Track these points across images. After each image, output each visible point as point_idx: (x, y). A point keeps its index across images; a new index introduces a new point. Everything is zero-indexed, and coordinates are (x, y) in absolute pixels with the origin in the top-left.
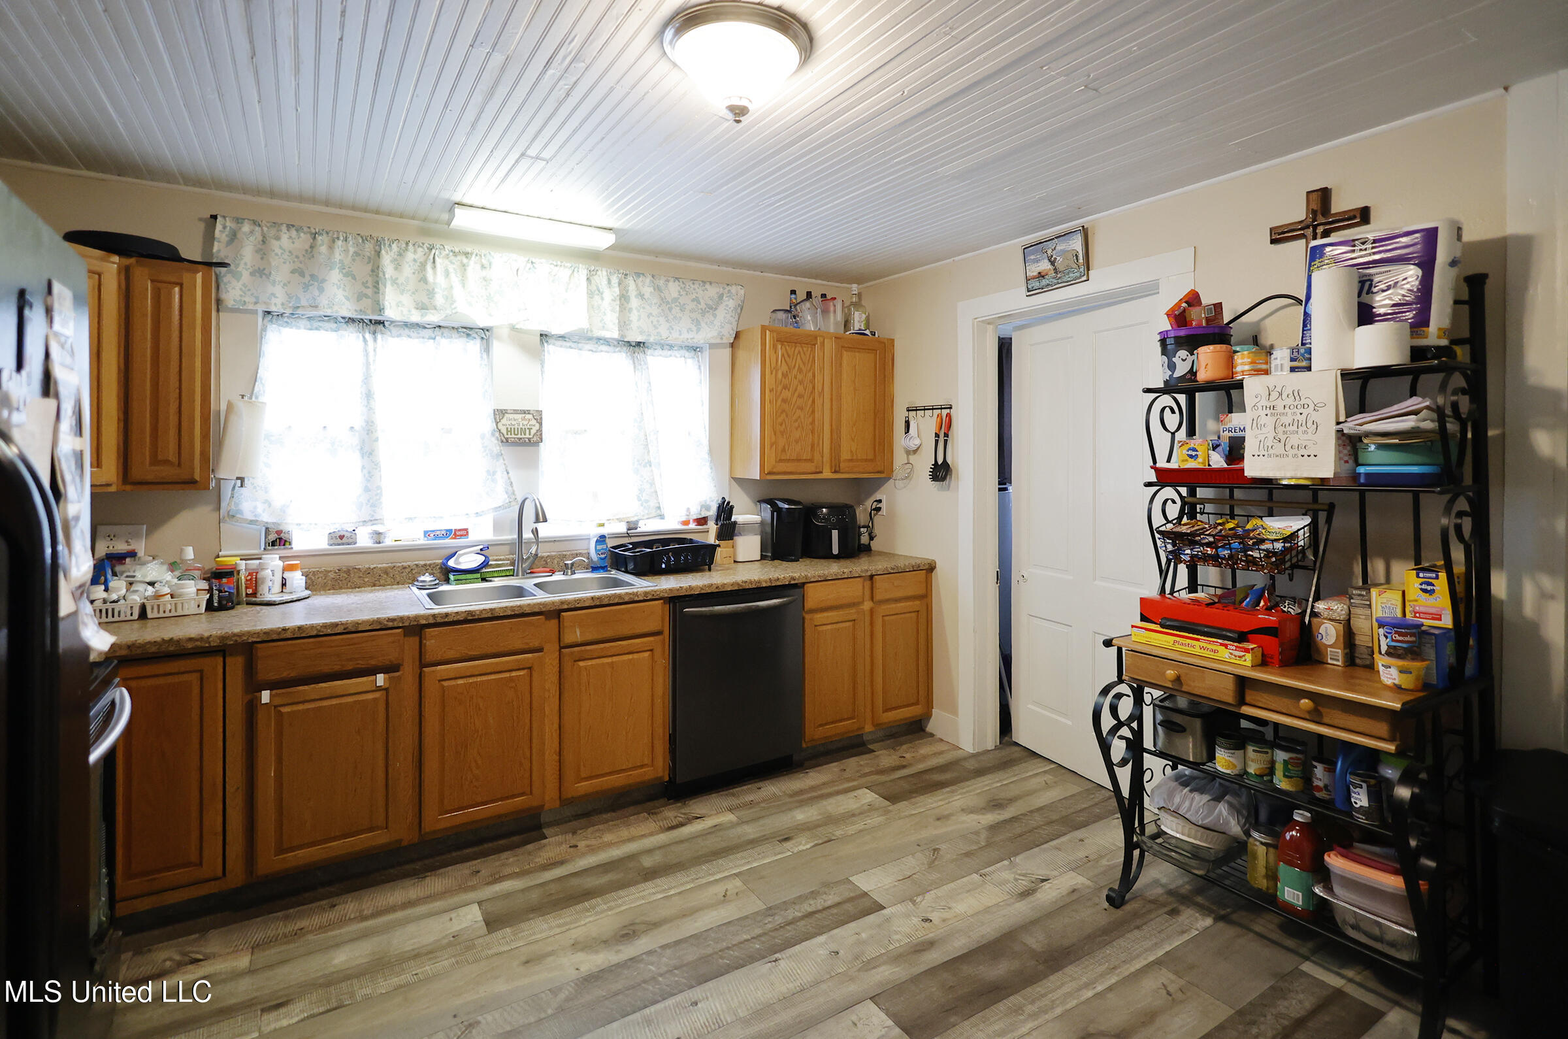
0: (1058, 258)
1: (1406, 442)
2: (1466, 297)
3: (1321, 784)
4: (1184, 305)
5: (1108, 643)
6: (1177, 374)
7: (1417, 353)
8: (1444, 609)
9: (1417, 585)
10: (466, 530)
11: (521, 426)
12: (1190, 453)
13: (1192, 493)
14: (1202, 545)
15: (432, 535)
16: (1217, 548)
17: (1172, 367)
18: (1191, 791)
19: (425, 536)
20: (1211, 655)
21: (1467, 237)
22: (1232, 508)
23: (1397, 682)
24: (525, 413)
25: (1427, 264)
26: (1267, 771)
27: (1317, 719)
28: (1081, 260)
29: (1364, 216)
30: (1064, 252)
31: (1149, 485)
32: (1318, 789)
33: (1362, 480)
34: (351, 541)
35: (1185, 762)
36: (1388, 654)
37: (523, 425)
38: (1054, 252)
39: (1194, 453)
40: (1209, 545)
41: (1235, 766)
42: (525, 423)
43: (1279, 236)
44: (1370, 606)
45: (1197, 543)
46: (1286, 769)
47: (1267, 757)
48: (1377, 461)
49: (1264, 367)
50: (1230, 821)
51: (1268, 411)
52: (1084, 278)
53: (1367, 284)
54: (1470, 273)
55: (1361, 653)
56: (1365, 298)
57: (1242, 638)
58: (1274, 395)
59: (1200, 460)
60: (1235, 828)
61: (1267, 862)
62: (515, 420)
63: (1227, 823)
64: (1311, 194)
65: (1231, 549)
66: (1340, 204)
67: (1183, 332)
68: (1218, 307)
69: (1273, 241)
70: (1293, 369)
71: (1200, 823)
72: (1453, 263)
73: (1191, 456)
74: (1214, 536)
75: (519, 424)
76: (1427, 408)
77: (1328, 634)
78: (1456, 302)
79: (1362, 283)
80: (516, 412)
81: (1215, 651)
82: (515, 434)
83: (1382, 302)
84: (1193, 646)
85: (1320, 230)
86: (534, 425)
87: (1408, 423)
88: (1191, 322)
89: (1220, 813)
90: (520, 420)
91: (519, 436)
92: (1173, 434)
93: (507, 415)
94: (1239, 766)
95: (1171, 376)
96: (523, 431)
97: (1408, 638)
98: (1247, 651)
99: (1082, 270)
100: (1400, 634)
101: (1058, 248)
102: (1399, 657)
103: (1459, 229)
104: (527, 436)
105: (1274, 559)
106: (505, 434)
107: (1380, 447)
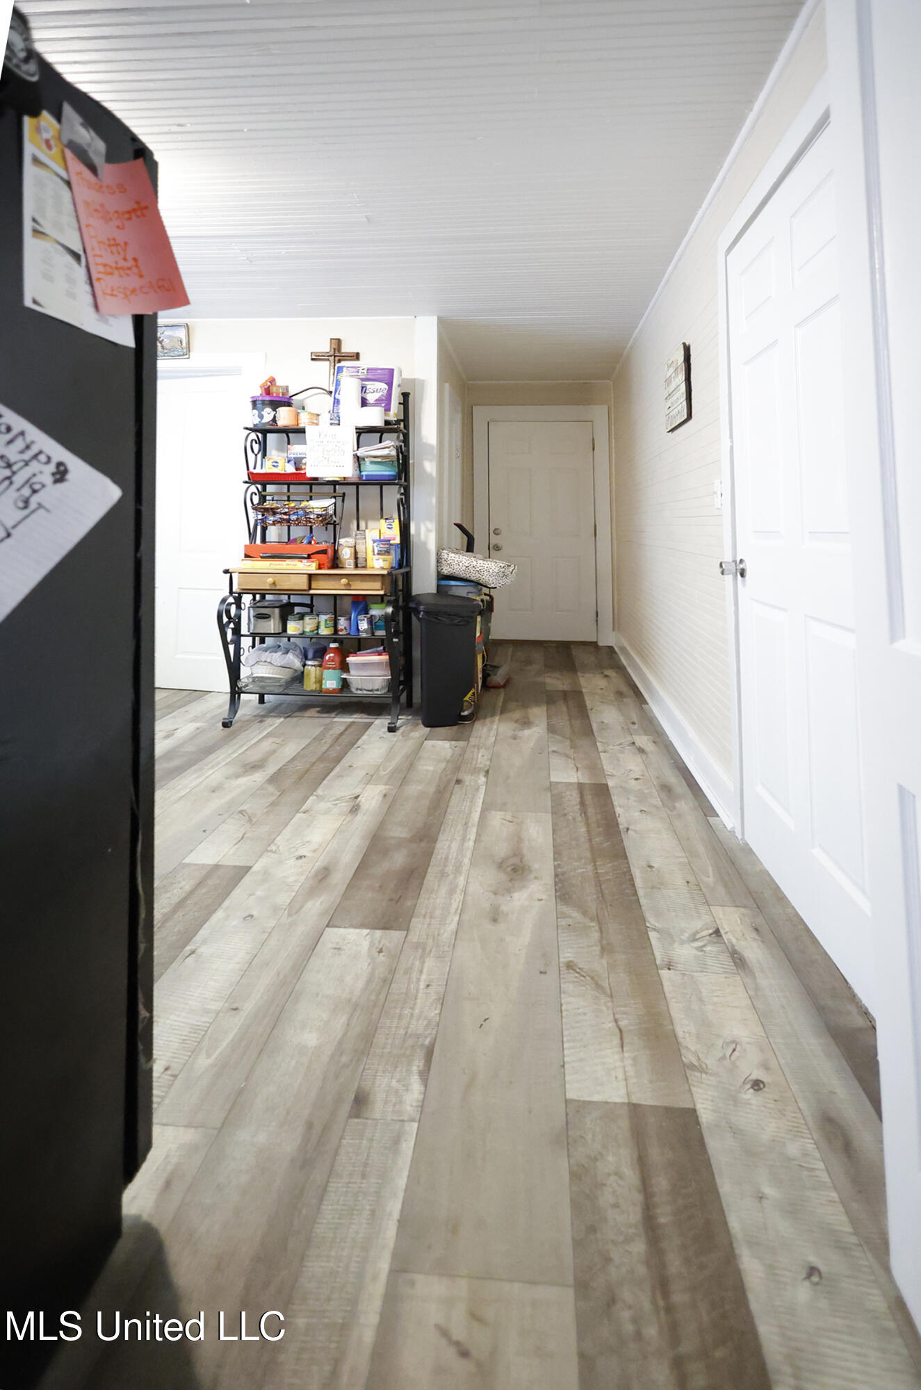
0: (165, 340)
1: (383, 461)
2: (402, 402)
3: (343, 627)
4: (269, 384)
5: (226, 572)
6: (264, 421)
7: (387, 423)
8: (396, 535)
9: (386, 527)
12: (274, 464)
13: (264, 489)
14: (281, 514)
16: (289, 515)
17: (261, 417)
18: (270, 653)
20: (293, 567)
21: (403, 376)
22: (289, 497)
23: (382, 566)
25: (390, 384)
26: (316, 628)
27: (349, 588)
28: (184, 345)
29: (357, 356)
30: (169, 337)
31: (246, 482)
32: (342, 630)
33: (364, 478)
35: (270, 635)
36: (378, 554)
38: (162, 335)
39: (276, 464)
40: (285, 514)
41: (299, 629)
43: (316, 358)
44: (365, 538)
45: (277, 513)
46: (326, 624)
47: (316, 621)
48: (370, 469)
49: (315, 421)
50: (294, 661)
51: (319, 444)
52: (187, 356)
53: (364, 389)
54: (405, 391)
55: (360, 561)
56: (364, 396)
57: (309, 557)
58: (322, 436)
59: (280, 468)
60: (297, 663)
61: (316, 675)
63: (293, 662)
64: (333, 341)
65: (298, 515)
66: (346, 349)
67: (268, 398)
68: (287, 388)
69: (312, 359)
70: (331, 424)
71: (279, 665)
72: (399, 386)
73: (274, 466)
74: (288, 509)
76: (393, 446)
77: (346, 554)
78: (400, 403)
79: (363, 388)
81: (295, 565)
83: (371, 398)
84: (282, 565)
85: (337, 358)
87: (385, 452)
88: (273, 394)
89: (289, 658)
92: (256, 455)
94: (301, 629)
95: (260, 422)
97: (386, 546)
98: (313, 562)
99: (185, 351)
100: (383, 544)
101: (166, 333)
102: (382, 554)
103: (401, 371)
105: (320, 519)
107: (372, 463)
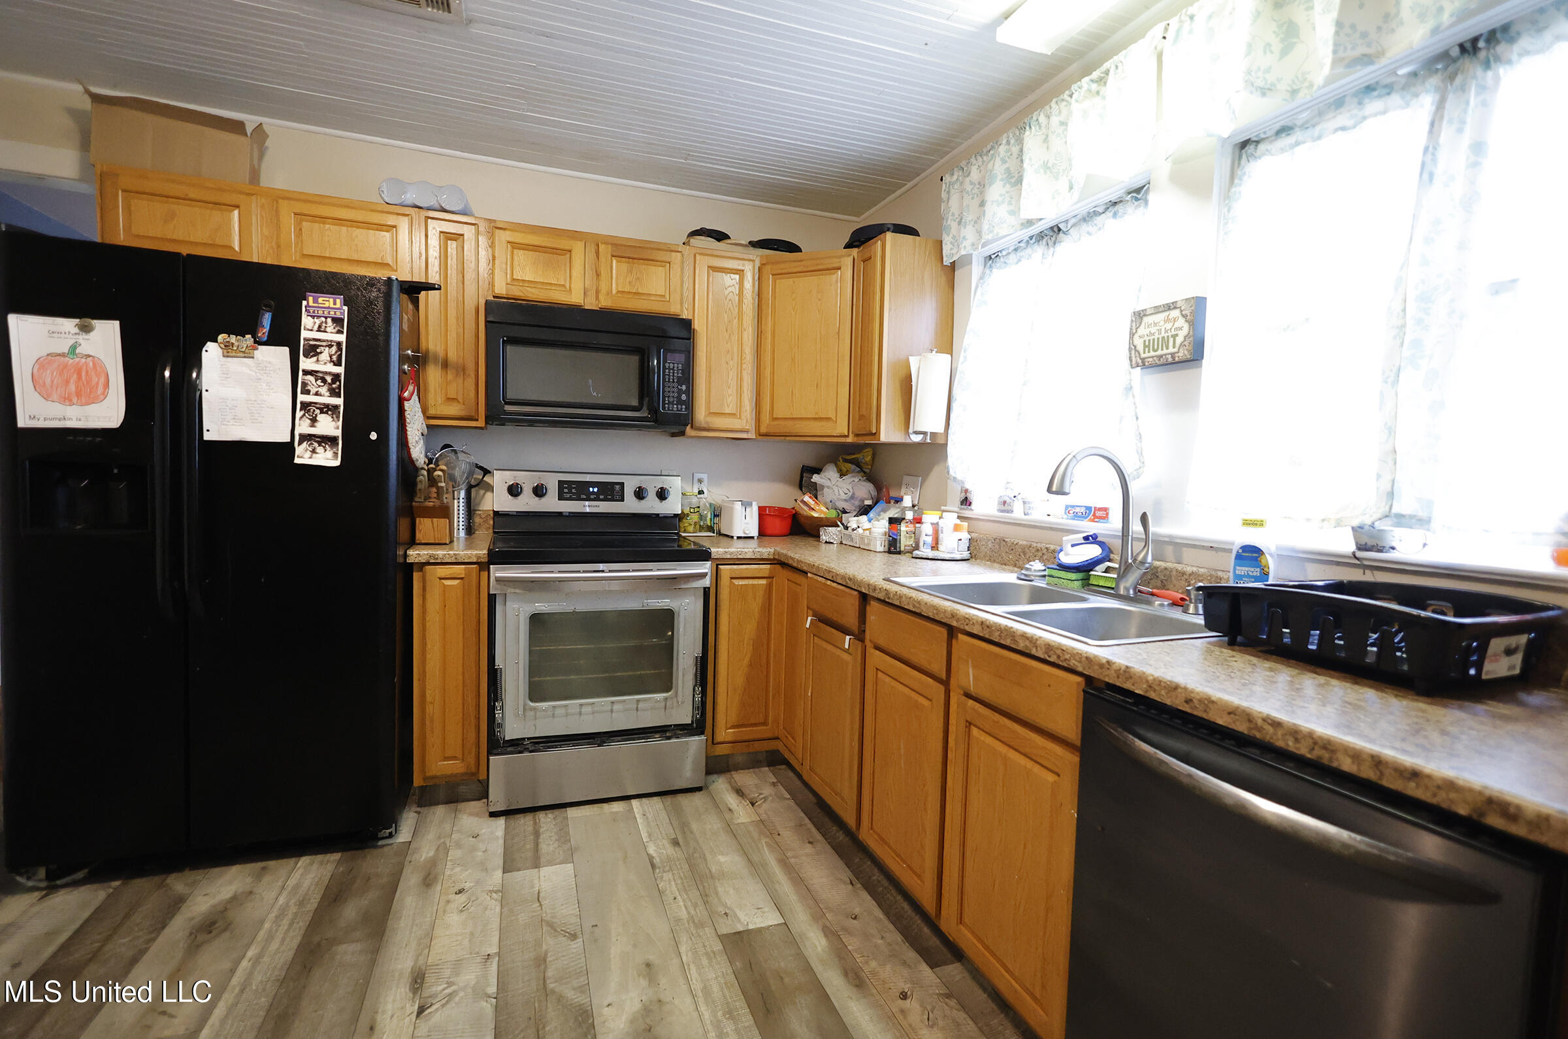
10: (1106, 509)
11: (1163, 334)
15: (1071, 512)
19: (1065, 513)
24: (1169, 309)
34: (1009, 508)
37: (1166, 331)
42: (1169, 326)
62: (1155, 324)
75: (1160, 331)
80: (1158, 310)
82: (1155, 351)
86: (1181, 329)
90: (1162, 323)
91: (1159, 352)
93: (1146, 319)
96: (1165, 342)
104: (1171, 350)
106: (1142, 352)
